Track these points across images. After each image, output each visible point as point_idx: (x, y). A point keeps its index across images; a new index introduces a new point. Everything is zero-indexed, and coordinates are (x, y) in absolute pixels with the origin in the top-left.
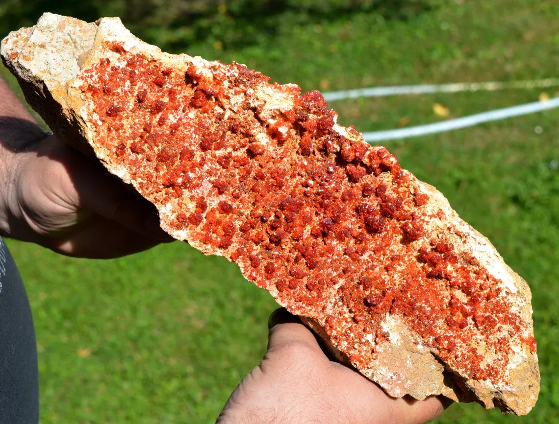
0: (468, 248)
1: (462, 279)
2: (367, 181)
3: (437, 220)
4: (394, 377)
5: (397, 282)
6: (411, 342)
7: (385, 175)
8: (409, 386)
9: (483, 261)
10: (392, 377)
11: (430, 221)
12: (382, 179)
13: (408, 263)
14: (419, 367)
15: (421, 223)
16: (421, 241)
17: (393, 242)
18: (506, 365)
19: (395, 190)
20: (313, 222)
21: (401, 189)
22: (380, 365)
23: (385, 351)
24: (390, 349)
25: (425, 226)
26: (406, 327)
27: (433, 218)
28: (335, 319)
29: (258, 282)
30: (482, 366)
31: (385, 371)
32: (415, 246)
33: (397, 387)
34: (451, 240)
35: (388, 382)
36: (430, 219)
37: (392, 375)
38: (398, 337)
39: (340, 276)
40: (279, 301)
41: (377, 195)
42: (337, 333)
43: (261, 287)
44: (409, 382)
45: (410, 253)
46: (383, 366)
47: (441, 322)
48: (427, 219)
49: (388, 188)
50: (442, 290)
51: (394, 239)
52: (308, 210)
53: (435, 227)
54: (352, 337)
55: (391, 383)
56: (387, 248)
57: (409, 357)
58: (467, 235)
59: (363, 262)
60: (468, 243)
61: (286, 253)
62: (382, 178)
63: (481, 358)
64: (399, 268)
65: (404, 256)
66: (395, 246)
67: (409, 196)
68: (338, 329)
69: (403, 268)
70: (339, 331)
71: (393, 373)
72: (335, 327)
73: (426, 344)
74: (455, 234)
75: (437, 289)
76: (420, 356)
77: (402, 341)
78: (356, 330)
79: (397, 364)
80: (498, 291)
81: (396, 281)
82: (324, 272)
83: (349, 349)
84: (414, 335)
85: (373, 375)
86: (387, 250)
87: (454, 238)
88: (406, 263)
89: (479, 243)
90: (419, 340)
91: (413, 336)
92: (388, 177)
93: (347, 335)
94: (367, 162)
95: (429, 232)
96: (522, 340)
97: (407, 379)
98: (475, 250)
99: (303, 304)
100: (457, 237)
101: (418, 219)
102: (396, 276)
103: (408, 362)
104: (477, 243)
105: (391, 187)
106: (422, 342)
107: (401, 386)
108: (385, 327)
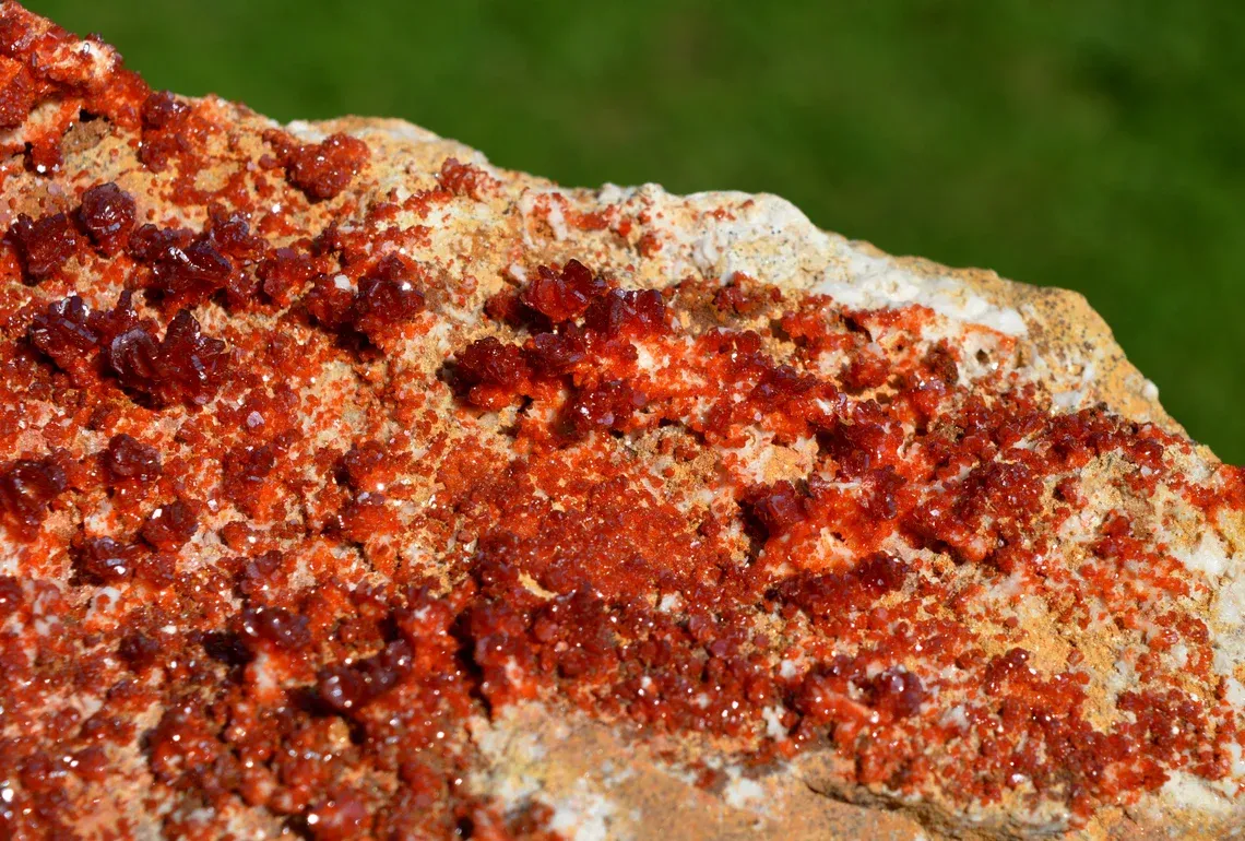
3: (456, 209)
6: (681, 788)
7: (91, 154)
9: (786, 275)
11: (426, 223)
12: (86, 182)
13: (437, 465)
15: (389, 248)
18: (1208, 656)
19: (183, 195)
21: (209, 180)
26: (611, 732)
27: (434, 206)
30: (1102, 717)
32: (423, 364)
38: (601, 805)
45: (419, 415)
48: (405, 220)
51: (304, 403)
53: (468, 241)
60: (666, 243)
62: (84, 173)
63: (1071, 689)
67: (263, 189)
73: (761, 761)
75: (651, 501)
77: (635, 815)
80: (942, 360)
81: (428, 572)
86: (301, 461)
89: (719, 216)
90: (715, 764)
91: (669, 756)
92: (113, 154)
95: (454, 273)
96: (1199, 499)
98: (720, 250)
101: (363, 241)
104: (711, 219)
105: (156, 192)
106: (732, 761)
108: (505, 790)
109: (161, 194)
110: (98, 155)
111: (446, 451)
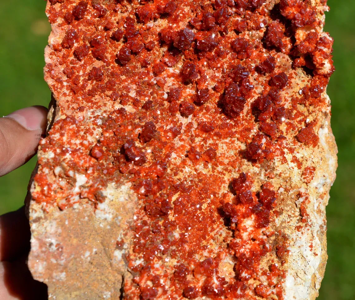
0: (295, 239)
1: (248, 250)
2: (279, 60)
4: (54, 248)
5: (181, 175)
6: (116, 238)
7: (303, 75)
8: (58, 278)
9: (292, 266)
10: (51, 244)
11: (289, 162)
12: (294, 75)
13: (216, 174)
14: (92, 274)
15: (278, 152)
16: (256, 170)
17: (227, 140)
19: (294, 101)
20: (175, 25)
21: (301, 108)
22: (55, 219)
23: (79, 213)
24: (86, 218)
25: (277, 161)
26: (130, 218)
27: (296, 164)
28: (74, 126)
29: (52, 9)
31: (53, 230)
32: (244, 167)
33: (45, 263)
34: (288, 208)
35: (42, 244)
36: (292, 161)
37: (54, 241)
38: (110, 217)
39: (135, 103)
40: (48, 51)
41: (270, 83)
42: (59, 140)
43: (48, 15)
44: (63, 275)
45: (230, 168)
46: (58, 223)
47: (171, 262)
48: (289, 157)
49: (290, 91)
50: (214, 240)
51: (233, 139)
52: (186, 10)
53: (287, 175)
54: (67, 158)
55: (44, 249)
56: (215, 138)
57: (94, 250)
58: (310, 223)
59: (175, 120)
60: (300, 233)
61: (113, 18)
62: (296, 74)
64: (200, 167)
65: (222, 163)
66: (225, 147)
67: (300, 122)
68: (65, 139)
69: (204, 172)
70: (62, 140)
71: (57, 242)
72: (63, 132)
73: (127, 258)
74: (300, 210)
75: (211, 231)
76: (106, 263)
77: (108, 227)
78: (79, 157)
79: (75, 241)
81: (180, 173)
82: (125, 81)
83: (47, 165)
84: (127, 237)
85: (38, 220)
86: (213, 139)
87: (293, 212)
88: (213, 172)
89: (311, 246)
90: (125, 246)
91: (126, 235)
92: (304, 81)
93: (64, 153)
94: (299, 39)
95: (275, 172)
97: (65, 268)
98: (299, 247)
99: (66, 81)
100: (297, 214)
101: (280, 146)
102: (187, 169)
103: (87, 254)
104: (310, 244)
105: (294, 93)
106: (127, 252)
107: (50, 268)
108: (109, 191)
109: (293, 95)
110: (302, 77)
111: (220, 175)
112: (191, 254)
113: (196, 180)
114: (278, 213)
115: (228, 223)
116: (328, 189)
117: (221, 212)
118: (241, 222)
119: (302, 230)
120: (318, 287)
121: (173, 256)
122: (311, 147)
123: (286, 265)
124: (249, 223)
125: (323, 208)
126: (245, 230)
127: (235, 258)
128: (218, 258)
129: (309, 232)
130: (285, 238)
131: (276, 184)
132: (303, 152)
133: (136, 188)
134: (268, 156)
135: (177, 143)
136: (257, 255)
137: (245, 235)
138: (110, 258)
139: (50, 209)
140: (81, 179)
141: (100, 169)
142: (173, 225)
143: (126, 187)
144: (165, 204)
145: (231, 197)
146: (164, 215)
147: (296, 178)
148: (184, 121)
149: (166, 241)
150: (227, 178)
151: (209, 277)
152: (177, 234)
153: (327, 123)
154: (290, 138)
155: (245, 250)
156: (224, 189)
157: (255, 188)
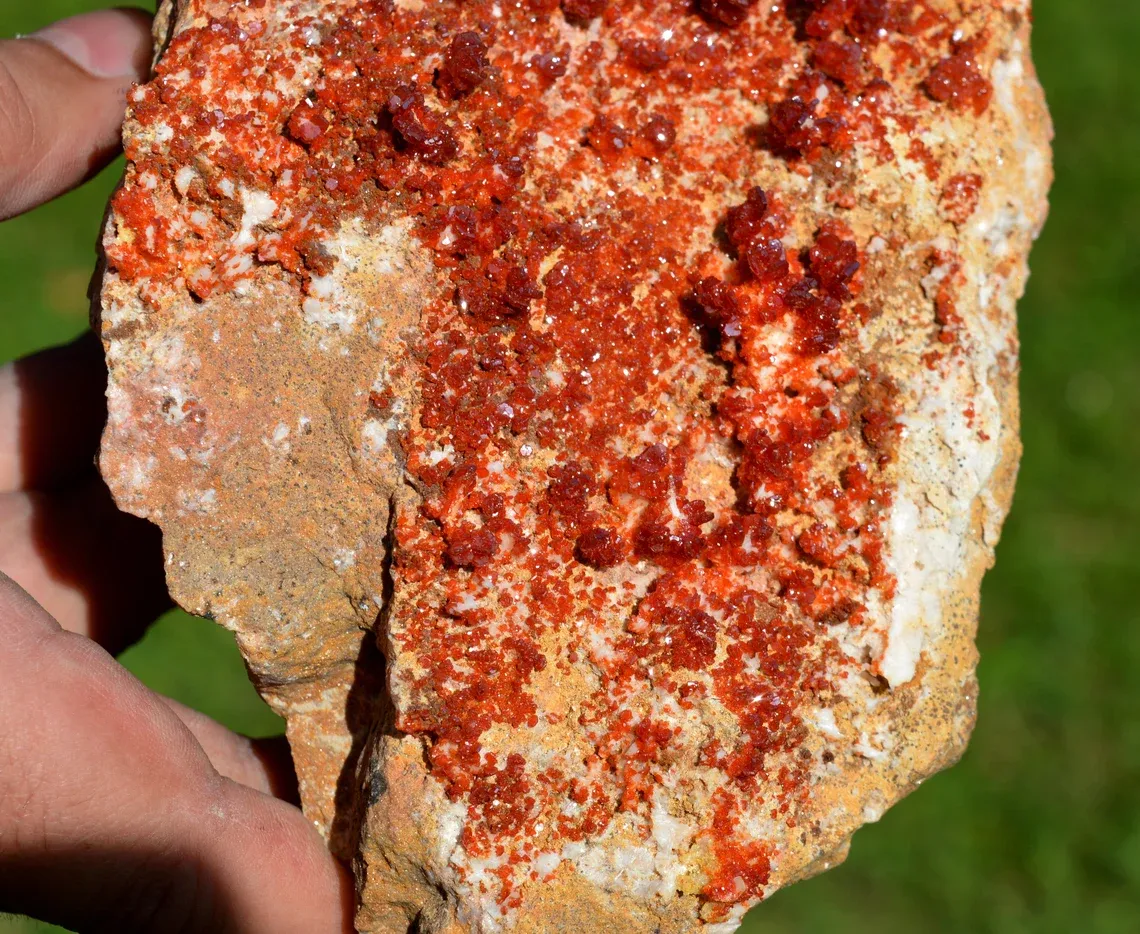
0: (919, 393)
1: (774, 422)
4: (178, 413)
5: (567, 200)
6: (369, 383)
8: (192, 506)
10: (169, 403)
11: (901, 159)
13: (675, 196)
14: (298, 494)
15: (866, 129)
16: (800, 182)
17: (711, 96)
18: (574, 836)
22: (181, 328)
23: (252, 310)
24: (276, 324)
25: (862, 155)
26: (410, 324)
27: (920, 165)
28: (234, 47)
30: (495, 741)
31: (174, 361)
32: (763, 173)
33: (151, 460)
34: (898, 300)
35: (141, 402)
36: (908, 157)
37: (176, 393)
38: (348, 320)
42: (188, 88)
44: (208, 497)
45: (719, 178)
46: (188, 341)
48: (900, 142)
50: (671, 393)
51: (728, 93)
53: (895, 199)
54: (213, 143)
55: (147, 417)
56: (672, 89)
57: (303, 421)
58: (965, 344)
59: (547, 35)
60: (936, 373)
63: (522, 711)
64: (627, 176)
65: (692, 165)
66: (703, 119)
67: (935, 41)
68: (206, 86)
69: (639, 191)
70: (198, 91)
71: (186, 398)
72: (200, 64)
74: (936, 305)
75: (662, 368)
76: (340, 461)
77: (345, 352)
78: (249, 139)
79: (242, 394)
80: (846, 611)
81: (566, 193)
83: (153, 162)
84: (403, 380)
85: (127, 330)
86: (666, 93)
87: (913, 311)
88: (668, 190)
89: (969, 414)
90: (397, 409)
91: (398, 373)
93: (203, 124)
95: (857, 190)
96: (723, 825)
97: (214, 476)
98: (934, 415)
100: (928, 316)
101: (872, 107)
102: (586, 183)
103: (281, 433)
104: (965, 407)
106: (401, 427)
107: (167, 477)
108: (345, 242)
111: (688, 201)
112: (601, 434)
113: (616, 213)
114: (867, 313)
115: (712, 342)
116: (1023, 247)
117: (692, 308)
118: (753, 335)
119: (943, 364)
120: (992, 537)
121: (546, 440)
122: (969, 113)
123: (891, 467)
124: (777, 339)
125: (1008, 305)
126: (765, 358)
127: (736, 446)
128: (685, 445)
129: (964, 371)
130: (890, 388)
131: (859, 225)
132: (943, 129)
133: (427, 233)
134: (834, 139)
135: (555, 103)
136: (801, 436)
137: (765, 376)
138: (351, 444)
139: (163, 295)
140: (258, 206)
141: (316, 175)
142: (544, 347)
143: (399, 230)
144: (519, 282)
145: (722, 265)
146: (516, 314)
147: (923, 206)
148: (577, 39)
149: (521, 394)
150: (710, 208)
151: (657, 499)
152: (555, 376)
153: (1019, 44)
154: (902, 90)
155: (769, 420)
156: (701, 240)
157: (796, 238)
